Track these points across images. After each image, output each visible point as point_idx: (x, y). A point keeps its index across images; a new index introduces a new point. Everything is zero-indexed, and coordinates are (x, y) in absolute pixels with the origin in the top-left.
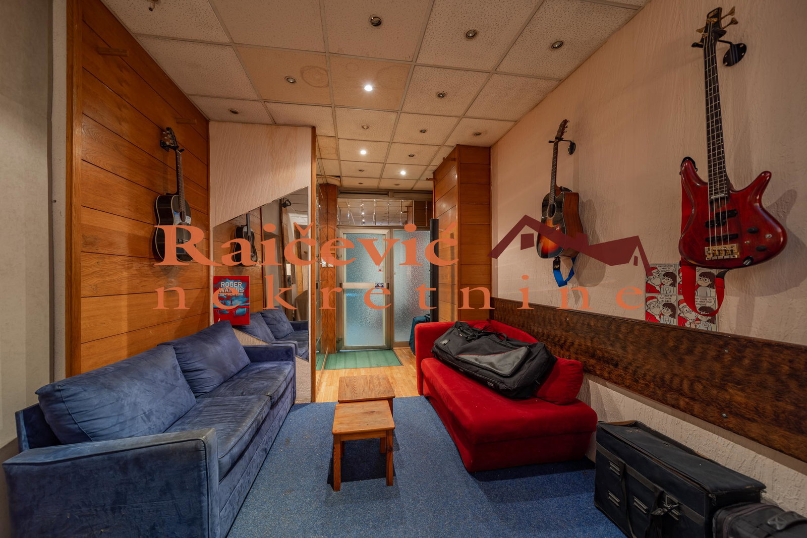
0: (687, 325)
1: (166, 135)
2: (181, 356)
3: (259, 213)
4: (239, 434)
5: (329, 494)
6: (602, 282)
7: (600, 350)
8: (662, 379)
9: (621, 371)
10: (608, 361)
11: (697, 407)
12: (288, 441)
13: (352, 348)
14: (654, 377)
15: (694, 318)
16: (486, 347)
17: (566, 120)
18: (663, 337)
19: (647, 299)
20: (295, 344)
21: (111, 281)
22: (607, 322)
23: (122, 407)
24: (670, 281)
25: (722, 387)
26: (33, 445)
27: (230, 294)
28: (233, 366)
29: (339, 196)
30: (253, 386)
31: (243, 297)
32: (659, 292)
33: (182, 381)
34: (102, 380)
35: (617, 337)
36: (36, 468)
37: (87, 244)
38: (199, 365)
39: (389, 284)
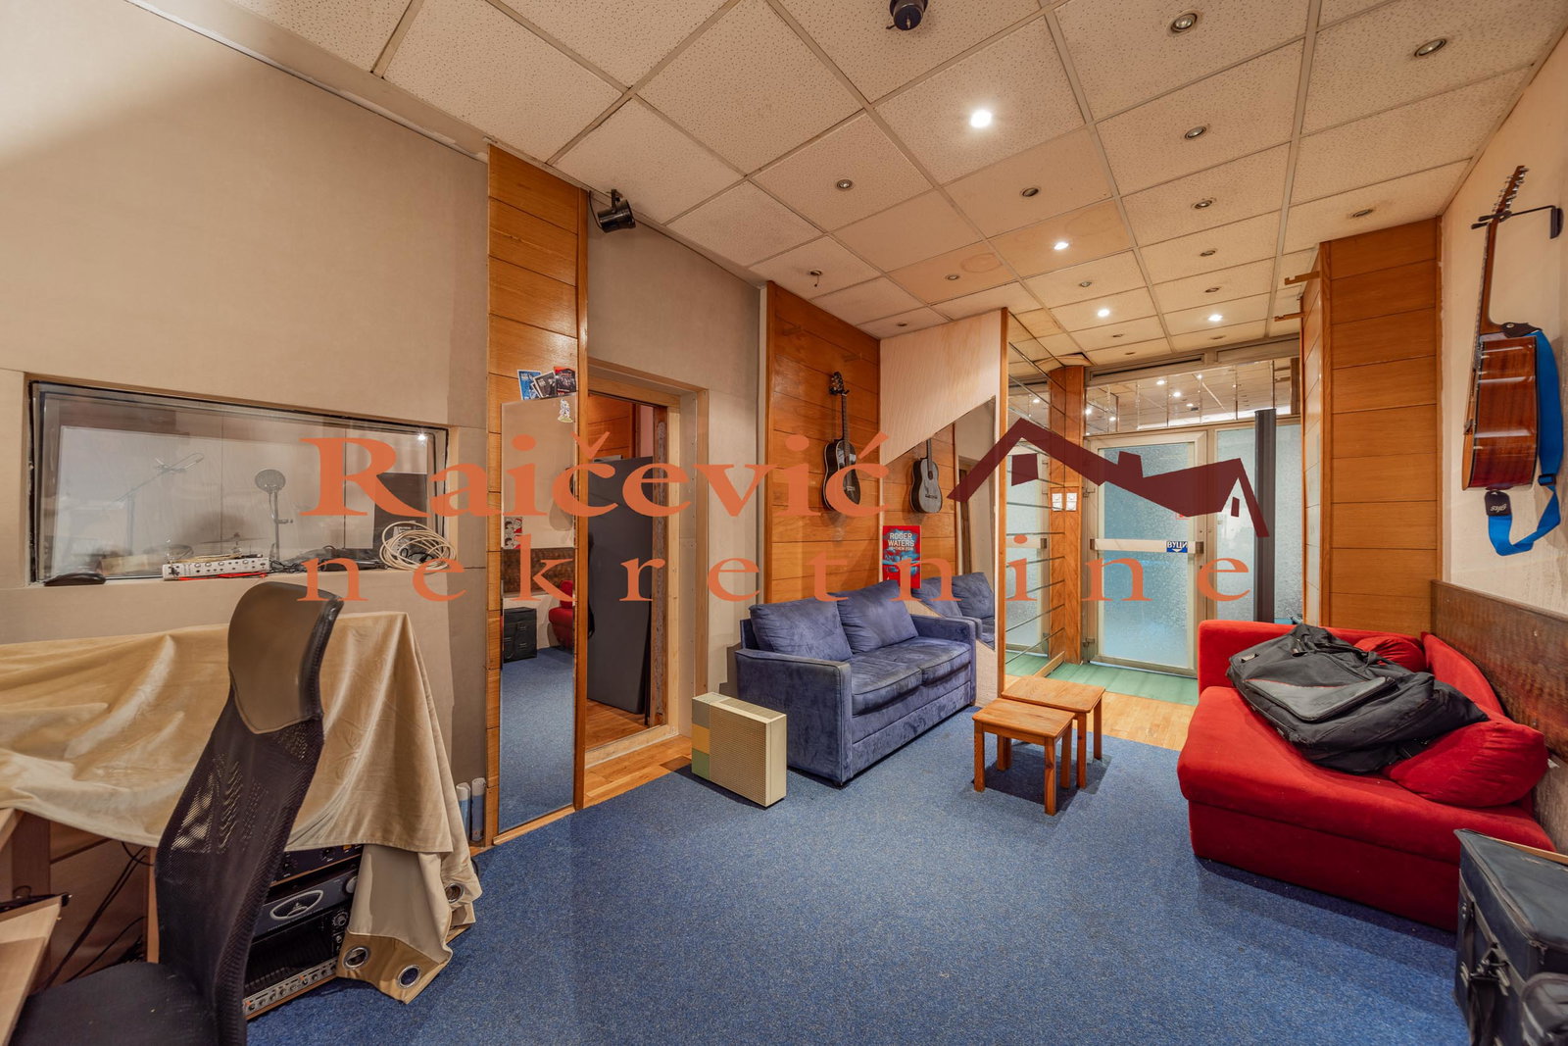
1: (834, 381)
2: (842, 608)
3: (951, 435)
4: (877, 686)
5: (967, 790)
12: (947, 736)
13: (1115, 661)
16: (1313, 673)
20: (976, 623)
21: (791, 530)
23: (793, 634)
26: (747, 647)
27: (899, 549)
28: (893, 632)
29: (1092, 383)
30: (908, 656)
31: (913, 552)
33: (840, 630)
34: (783, 610)
36: (750, 660)
37: (777, 498)
38: (857, 621)
39: (1202, 544)
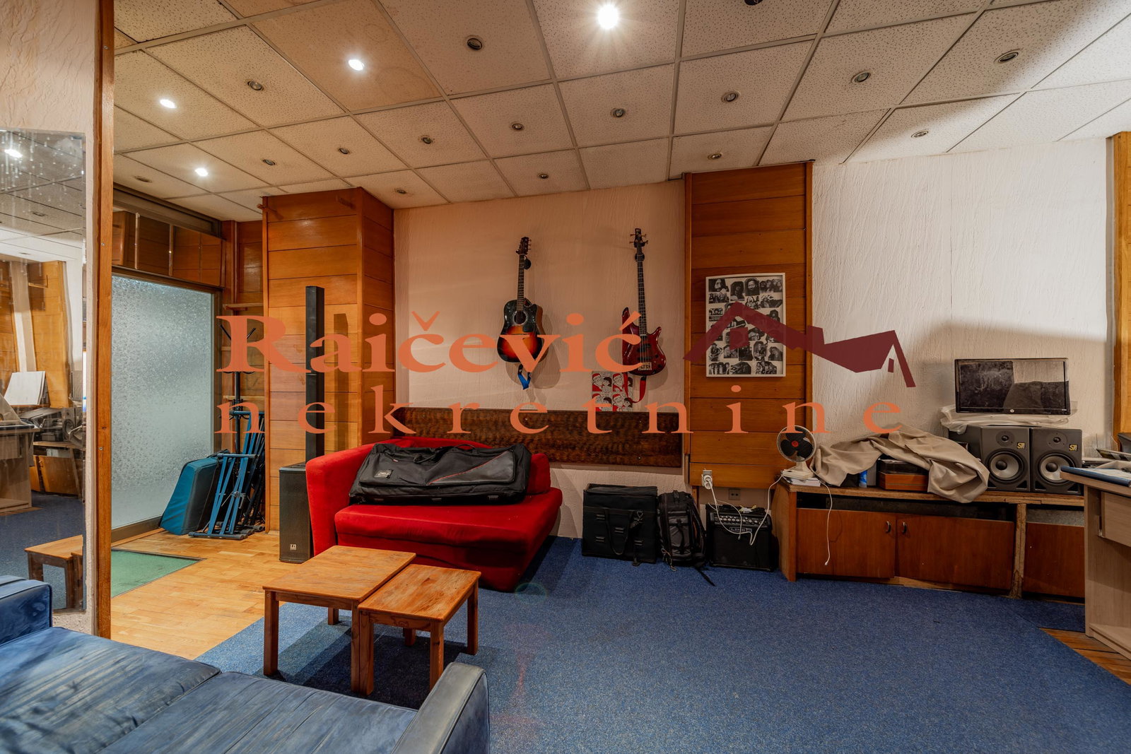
0: (618, 410)
6: (558, 385)
7: (560, 439)
8: (607, 449)
9: (577, 451)
10: (566, 447)
11: (626, 459)
14: (602, 448)
15: (621, 405)
17: (525, 238)
18: (607, 420)
19: (593, 396)
22: (566, 416)
24: (608, 383)
25: (638, 443)
32: (601, 390)
35: (574, 426)
